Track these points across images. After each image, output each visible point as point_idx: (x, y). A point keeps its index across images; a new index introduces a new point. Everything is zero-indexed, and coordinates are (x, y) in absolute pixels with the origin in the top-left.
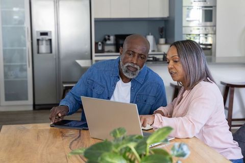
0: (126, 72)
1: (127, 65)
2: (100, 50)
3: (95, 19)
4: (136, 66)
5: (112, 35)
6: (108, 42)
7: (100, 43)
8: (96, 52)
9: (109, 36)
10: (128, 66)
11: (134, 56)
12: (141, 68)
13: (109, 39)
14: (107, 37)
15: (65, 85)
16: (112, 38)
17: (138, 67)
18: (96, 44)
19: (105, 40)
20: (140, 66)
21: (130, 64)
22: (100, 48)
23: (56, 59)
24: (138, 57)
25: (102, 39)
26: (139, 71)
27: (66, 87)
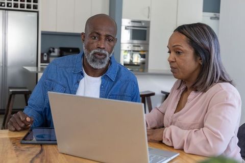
0: (93, 61)
1: (93, 52)
2: (45, 61)
3: (42, 32)
4: (103, 52)
5: (56, 48)
6: (52, 54)
7: (45, 54)
8: (41, 62)
9: (54, 49)
10: (95, 53)
11: (100, 39)
12: (110, 53)
13: (54, 52)
14: (51, 49)
15: (11, 90)
16: (56, 50)
17: (107, 53)
18: (42, 54)
19: (50, 52)
20: (109, 50)
21: (96, 51)
22: (45, 59)
23: (2, 66)
24: (106, 39)
25: (48, 51)
26: (108, 58)
27: (13, 92)
